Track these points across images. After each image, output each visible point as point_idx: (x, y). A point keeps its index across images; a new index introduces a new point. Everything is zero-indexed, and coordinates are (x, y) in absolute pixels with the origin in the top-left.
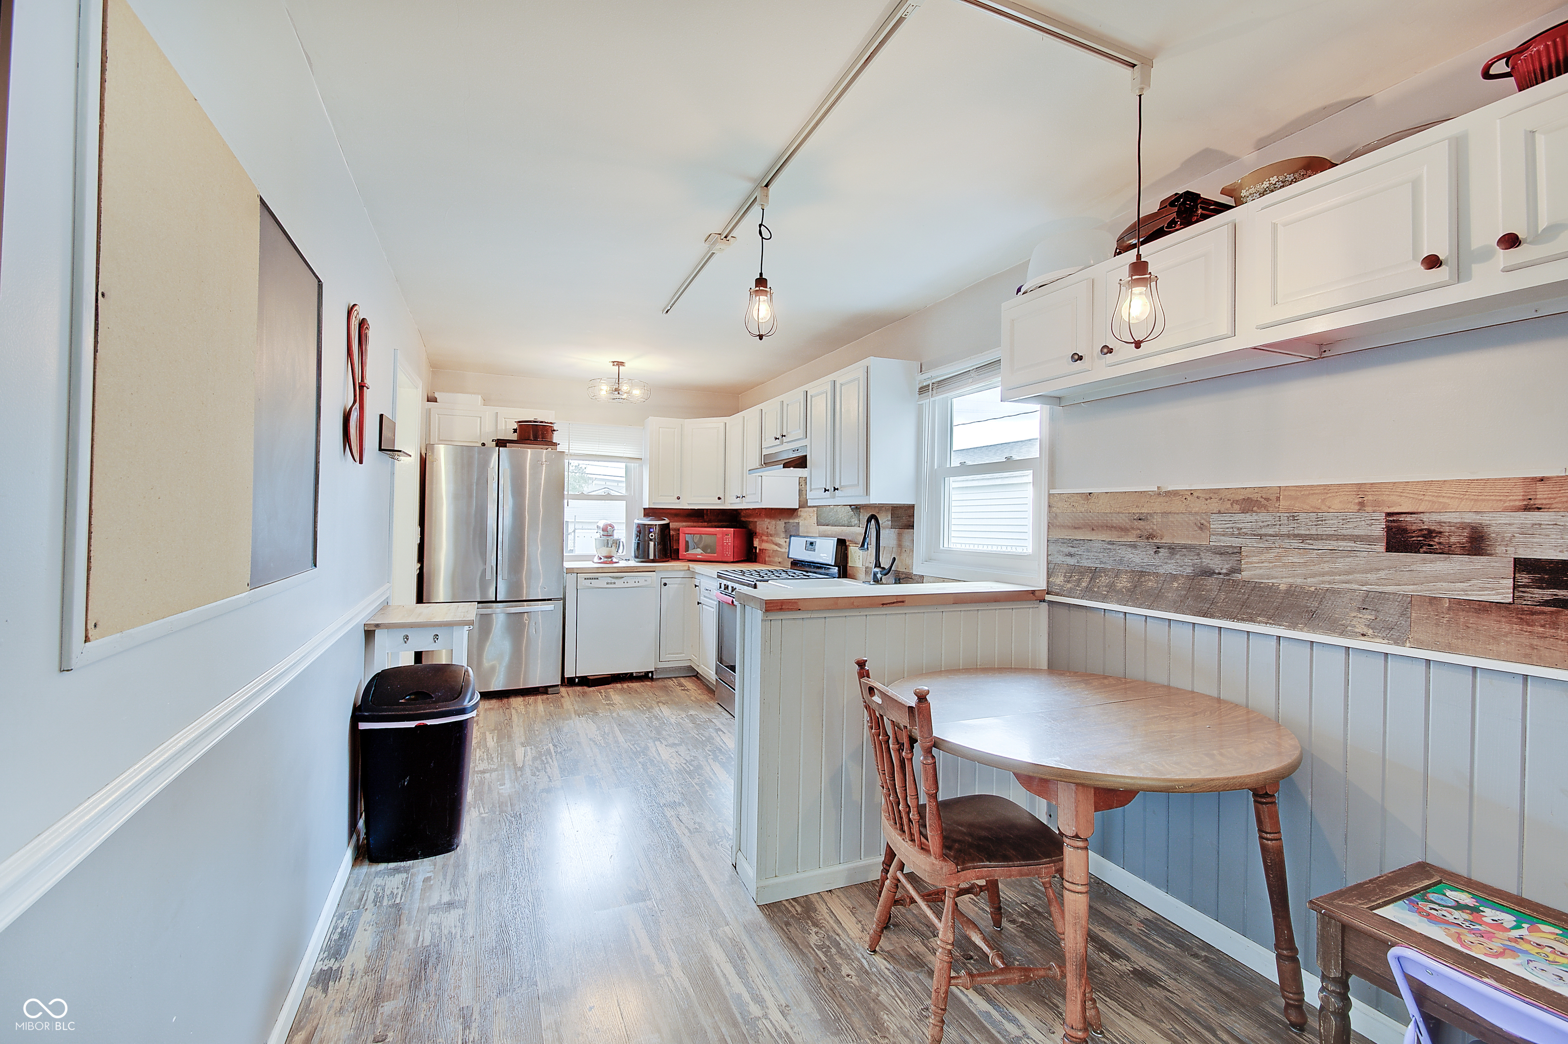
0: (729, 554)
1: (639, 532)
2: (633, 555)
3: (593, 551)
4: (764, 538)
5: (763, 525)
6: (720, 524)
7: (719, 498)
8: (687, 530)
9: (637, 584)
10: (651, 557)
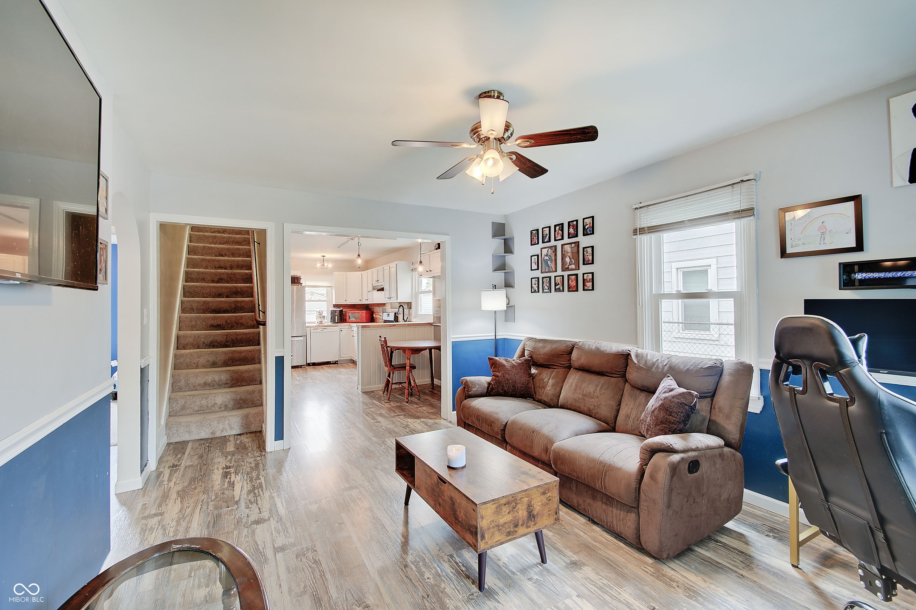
0: (364, 320)
1: (332, 313)
2: (330, 321)
3: (315, 320)
4: (377, 314)
5: (376, 309)
6: (362, 309)
7: (360, 300)
8: (349, 312)
9: (331, 331)
10: (336, 321)
